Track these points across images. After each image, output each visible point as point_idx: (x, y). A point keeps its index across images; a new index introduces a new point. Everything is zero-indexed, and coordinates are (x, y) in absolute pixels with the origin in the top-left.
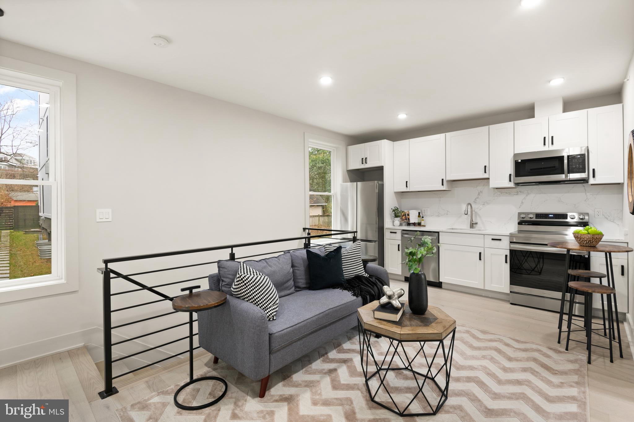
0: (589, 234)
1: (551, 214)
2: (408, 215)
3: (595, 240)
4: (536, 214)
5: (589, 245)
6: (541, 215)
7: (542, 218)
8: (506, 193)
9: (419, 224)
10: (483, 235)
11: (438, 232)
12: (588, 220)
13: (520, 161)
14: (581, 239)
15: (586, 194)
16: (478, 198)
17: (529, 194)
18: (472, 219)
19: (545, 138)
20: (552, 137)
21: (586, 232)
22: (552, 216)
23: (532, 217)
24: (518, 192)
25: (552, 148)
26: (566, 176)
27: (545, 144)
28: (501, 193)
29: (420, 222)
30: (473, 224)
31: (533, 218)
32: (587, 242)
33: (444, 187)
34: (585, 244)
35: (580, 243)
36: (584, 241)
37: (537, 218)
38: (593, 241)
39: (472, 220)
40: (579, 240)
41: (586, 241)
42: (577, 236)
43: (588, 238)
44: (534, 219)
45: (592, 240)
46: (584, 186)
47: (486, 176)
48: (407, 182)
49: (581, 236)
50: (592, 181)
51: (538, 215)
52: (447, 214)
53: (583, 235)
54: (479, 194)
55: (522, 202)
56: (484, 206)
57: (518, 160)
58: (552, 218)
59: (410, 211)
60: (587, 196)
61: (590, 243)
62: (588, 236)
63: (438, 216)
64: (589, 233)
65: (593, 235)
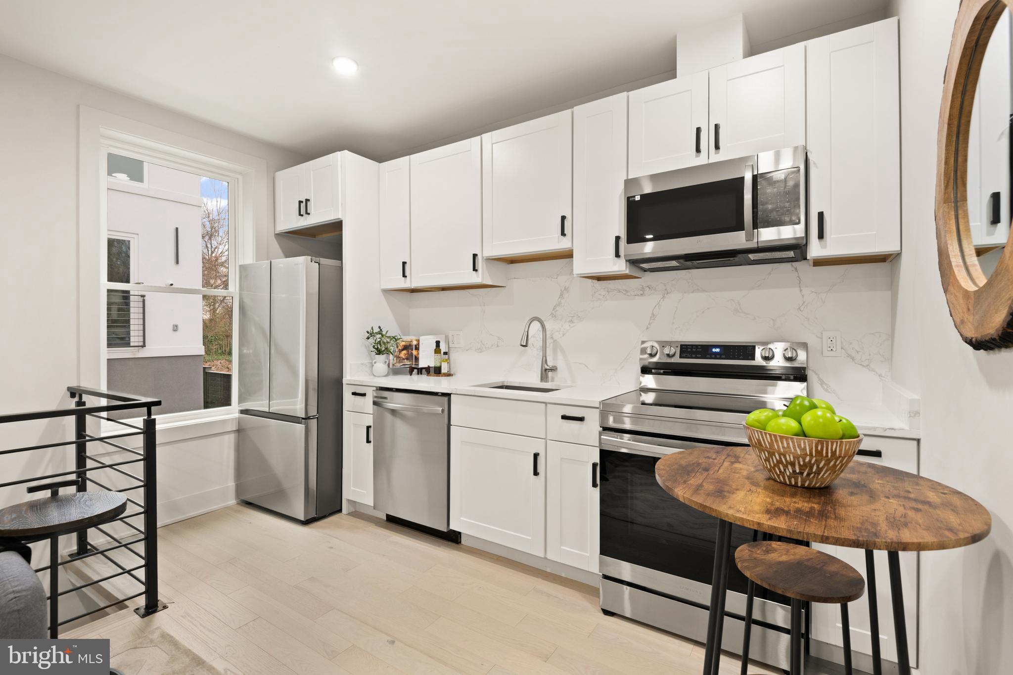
0: (804, 435)
1: (716, 346)
2: (417, 348)
3: (828, 461)
4: (681, 346)
5: (803, 481)
6: (692, 349)
7: (694, 356)
8: (619, 291)
9: (437, 371)
10: (544, 405)
11: (448, 395)
12: (805, 362)
13: (638, 198)
14: (771, 454)
15: (801, 291)
16: (559, 304)
17: (667, 293)
18: (544, 358)
19: (698, 130)
20: (717, 127)
21: (793, 424)
22: (718, 350)
23: (672, 353)
24: (643, 288)
25: (715, 158)
26: (749, 238)
27: (698, 150)
28: (608, 292)
29: (438, 365)
30: (546, 370)
31: (674, 355)
32: (794, 471)
33: (478, 276)
34: (789, 478)
35: (770, 471)
36: (785, 467)
37: (684, 355)
38: (821, 466)
39: (545, 361)
40: (767, 460)
41: (793, 464)
42: (759, 440)
43: (799, 452)
44: (677, 359)
45: (818, 462)
46: (796, 269)
47: (563, 244)
48: (404, 263)
49: (771, 444)
50: (815, 250)
51: (687, 349)
52: (498, 346)
53: (782, 438)
54: (561, 295)
55: (653, 315)
56: (572, 325)
57: (634, 196)
58: (718, 356)
59: (422, 339)
60: (803, 296)
61: (809, 475)
62: (799, 446)
63: (480, 352)
64: (807, 431)
65: (821, 441)
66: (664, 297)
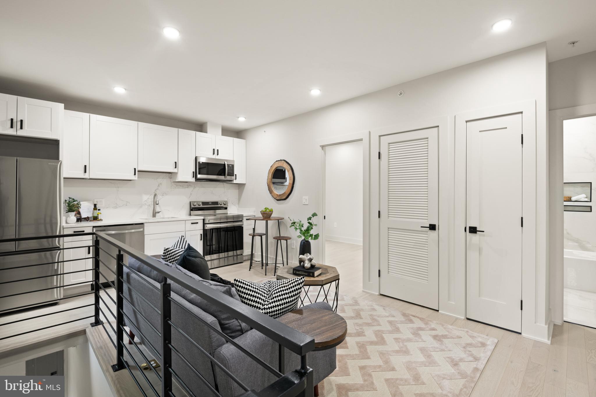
4: (202, 202)
7: (206, 205)
8: (180, 186)
9: (95, 218)
10: (184, 221)
11: (143, 224)
13: (201, 163)
15: (224, 189)
16: (158, 189)
19: (214, 149)
20: (218, 150)
22: (211, 203)
23: (200, 204)
24: (188, 186)
25: (217, 157)
26: (225, 177)
27: (214, 154)
28: (177, 186)
29: (96, 215)
30: (156, 213)
33: (135, 177)
37: (203, 205)
39: (155, 210)
44: (201, 206)
47: (175, 170)
48: (86, 166)
50: (234, 181)
51: (204, 203)
54: (159, 186)
55: (191, 194)
56: (163, 196)
58: (211, 205)
59: (81, 203)
63: (116, 208)
66: (194, 189)
